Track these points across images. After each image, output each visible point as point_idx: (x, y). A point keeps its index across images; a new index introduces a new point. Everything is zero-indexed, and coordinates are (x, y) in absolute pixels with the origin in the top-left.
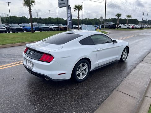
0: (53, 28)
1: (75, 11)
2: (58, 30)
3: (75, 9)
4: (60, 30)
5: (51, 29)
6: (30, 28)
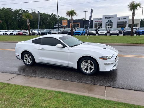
6: (142, 32)
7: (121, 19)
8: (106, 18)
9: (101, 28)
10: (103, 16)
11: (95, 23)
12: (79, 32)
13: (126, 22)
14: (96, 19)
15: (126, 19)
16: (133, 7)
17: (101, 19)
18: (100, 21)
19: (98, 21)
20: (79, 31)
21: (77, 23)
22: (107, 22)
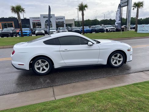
0: (108, 29)
1: (134, 9)
2: (114, 31)
3: (134, 6)
4: (116, 31)
5: (107, 30)
6: (86, 30)
7: (59, 19)
8: (44, 17)
9: (41, 27)
10: (41, 15)
11: (33, 23)
12: (26, 33)
13: (63, 22)
14: (33, 18)
15: (62, 19)
16: (82, 8)
17: (39, 18)
18: (38, 21)
19: (35, 20)
20: (26, 31)
21: (10, 22)
22: (46, 22)
